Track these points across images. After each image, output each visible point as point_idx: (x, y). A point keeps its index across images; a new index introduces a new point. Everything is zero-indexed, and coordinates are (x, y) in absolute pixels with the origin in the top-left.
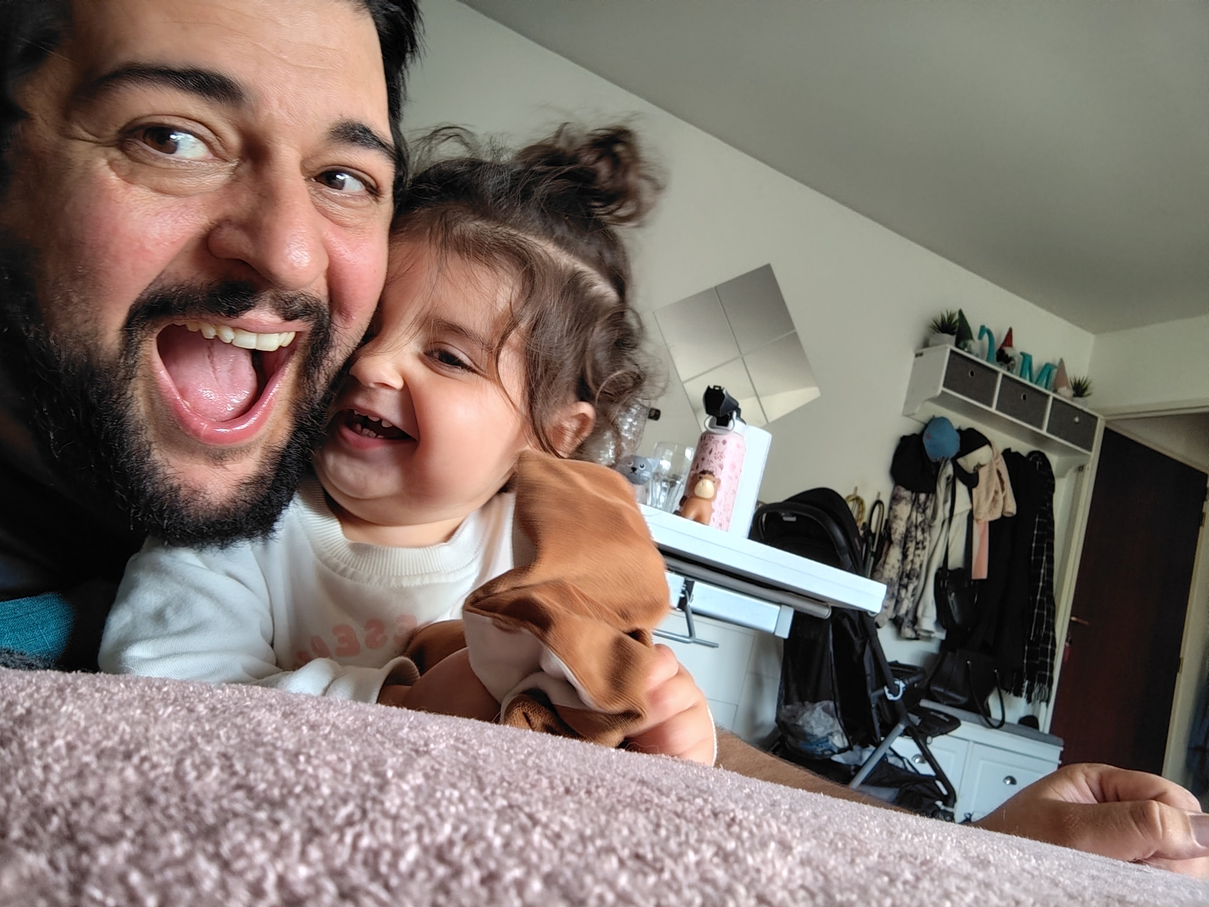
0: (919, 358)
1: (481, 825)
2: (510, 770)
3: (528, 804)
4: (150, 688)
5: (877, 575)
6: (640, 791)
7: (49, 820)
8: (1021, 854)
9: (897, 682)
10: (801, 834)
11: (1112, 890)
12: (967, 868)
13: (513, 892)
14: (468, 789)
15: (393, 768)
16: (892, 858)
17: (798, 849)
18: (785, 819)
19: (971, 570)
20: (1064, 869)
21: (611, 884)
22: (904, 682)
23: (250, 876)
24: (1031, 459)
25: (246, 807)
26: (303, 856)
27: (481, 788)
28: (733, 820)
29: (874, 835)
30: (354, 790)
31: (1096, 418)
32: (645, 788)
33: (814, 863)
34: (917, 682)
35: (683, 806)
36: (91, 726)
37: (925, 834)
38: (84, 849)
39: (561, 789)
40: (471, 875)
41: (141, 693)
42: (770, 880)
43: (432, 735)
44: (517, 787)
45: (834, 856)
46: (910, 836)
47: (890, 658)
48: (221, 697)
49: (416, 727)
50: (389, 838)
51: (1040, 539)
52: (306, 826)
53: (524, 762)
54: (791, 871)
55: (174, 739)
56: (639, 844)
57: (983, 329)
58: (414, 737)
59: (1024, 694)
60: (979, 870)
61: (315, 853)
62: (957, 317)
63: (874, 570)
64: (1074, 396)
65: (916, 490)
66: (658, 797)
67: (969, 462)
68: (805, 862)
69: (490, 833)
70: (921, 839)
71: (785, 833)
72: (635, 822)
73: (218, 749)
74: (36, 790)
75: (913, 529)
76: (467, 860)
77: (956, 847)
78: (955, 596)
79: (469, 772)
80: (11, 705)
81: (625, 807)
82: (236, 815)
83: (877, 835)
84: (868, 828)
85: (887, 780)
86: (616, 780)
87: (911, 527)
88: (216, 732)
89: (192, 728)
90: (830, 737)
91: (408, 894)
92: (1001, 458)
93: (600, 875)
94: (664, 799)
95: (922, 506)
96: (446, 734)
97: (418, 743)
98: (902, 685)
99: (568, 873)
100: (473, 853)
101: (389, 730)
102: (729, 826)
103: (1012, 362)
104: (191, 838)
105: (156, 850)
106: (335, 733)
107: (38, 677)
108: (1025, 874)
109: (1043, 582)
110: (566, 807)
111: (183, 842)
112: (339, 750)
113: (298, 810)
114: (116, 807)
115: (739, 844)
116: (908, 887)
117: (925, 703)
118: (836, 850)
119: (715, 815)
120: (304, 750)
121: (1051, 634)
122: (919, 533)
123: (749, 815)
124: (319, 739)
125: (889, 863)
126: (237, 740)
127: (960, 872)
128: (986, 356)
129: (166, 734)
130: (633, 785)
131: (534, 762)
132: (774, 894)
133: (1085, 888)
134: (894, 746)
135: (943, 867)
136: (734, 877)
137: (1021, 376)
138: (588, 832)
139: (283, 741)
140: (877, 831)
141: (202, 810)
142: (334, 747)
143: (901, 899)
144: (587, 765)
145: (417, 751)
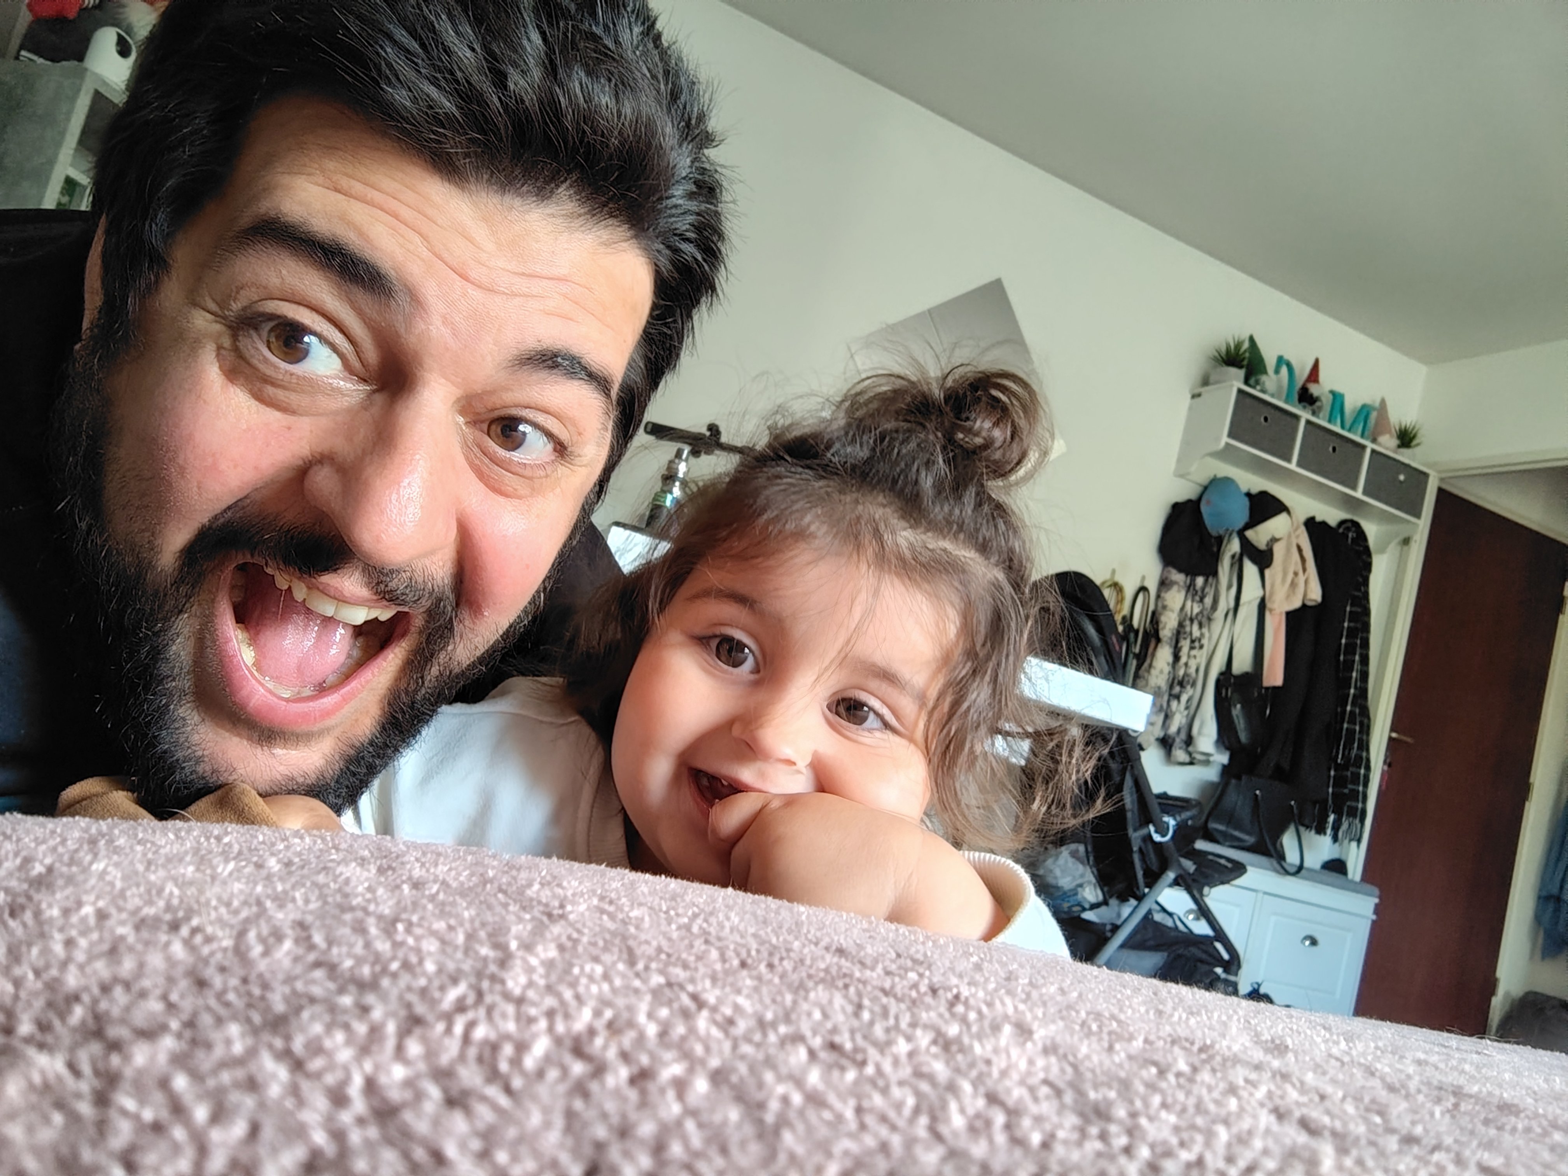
0: (1197, 400)
1: (630, 1009)
2: (670, 939)
3: (692, 980)
4: (208, 839)
5: (1141, 683)
6: (837, 964)
7: (69, 1011)
8: (1328, 1036)
9: (1166, 819)
10: (1044, 1014)
11: (1444, 1079)
12: (1258, 1055)
13: (671, 1094)
14: (614, 964)
15: (517, 938)
16: (1161, 1043)
17: (1041, 1034)
18: (1024, 996)
19: (1262, 674)
20: (1382, 1052)
21: (798, 1082)
22: (1175, 819)
23: (330, 1079)
24: (1341, 530)
25: (328, 990)
26: (400, 1052)
27: (632, 962)
28: (957, 997)
29: (1137, 1015)
30: (467, 966)
31: (1426, 475)
32: (843, 961)
33: (1061, 1051)
34: (1191, 818)
35: (893, 981)
36: (129, 888)
37: (1203, 1012)
38: (115, 1046)
39: (736, 962)
40: (616, 1072)
41: (195, 845)
42: (1004, 1073)
43: (569, 893)
44: (679, 958)
45: (1086, 1042)
46: (1184, 1016)
47: (1157, 787)
48: (298, 849)
49: (549, 883)
50: (511, 1026)
51: (1352, 633)
52: (403, 1013)
53: (688, 928)
54: (1031, 1062)
55: (236, 903)
56: (835, 1030)
57: (1280, 360)
58: (547, 897)
59: (1329, 831)
60: (1274, 1057)
61: (414, 1048)
62: (1246, 345)
63: (1136, 676)
64: (1399, 447)
65: (1191, 571)
66: (860, 971)
67: (1260, 535)
68: (1050, 1049)
69: (642, 1018)
70: (1199, 1019)
71: (1023, 1013)
72: (830, 1002)
73: (292, 916)
74: (54, 972)
75: (1188, 623)
76: (611, 1054)
77: (1245, 1028)
78: (1243, 707)
79: (617, 941)
80: (27, 861)
81: (817, 983)
82: (312, 1000)
83: (1141, 1015)
84: (1130, 1006)
85: (1152, 943)
86: (806, 951)
87: (1184, 620)
88: (291, 893)
89: (259, 889)
90: (1079, 889)
91: (535, 1098)
92: (1303, 529)
93: (784, 1070)
94: (868, 973)
95: (1199, 593)
96: (588, 892)
97: (552, 904)
98: (1172, 822)
99: (743, 1069)
100: (620, 1045)
101: (514, 888)
102: (952, 1005)
103: (1318, 404)
104: (255, 1031)
105: (208, 1046)
106: (445, 893)
107: (64, 825)
108: (1333, 1062)
109: (1356, 688)
110: (740, 984)
111: (243, 1035)
112: (450, 915)
113: (394, 993)
114: (158, 992)
115: (964, 1028)
116: (1182, 1081)
117: (1201, 845)
118: (1089, 1034)
119: (934, 991)
120: (404, 916)
121: (1364, 754)
122: (1195, 627)
123: (976, 993)
124: (424, 901)
125: (1157, 1049)
126: (319, 904)
127: (1249, 1059)
128: (1284, 396)
129: (225, 897)
130: (828, 958)
131: (701, 927)
132: (1008, 1091)
133: (1409, 1077)
134: (1161, 899)
135: (1227, 1053)
136: (958, 1070)
137: (1330, 421)
138: (769, 1016)
139: (377, 904)
140: (1143, 1009)
141: (269, 995)
142: (443, 911)
143: (1173, 1095)
144: (769, 930)
145: (550, 915)
